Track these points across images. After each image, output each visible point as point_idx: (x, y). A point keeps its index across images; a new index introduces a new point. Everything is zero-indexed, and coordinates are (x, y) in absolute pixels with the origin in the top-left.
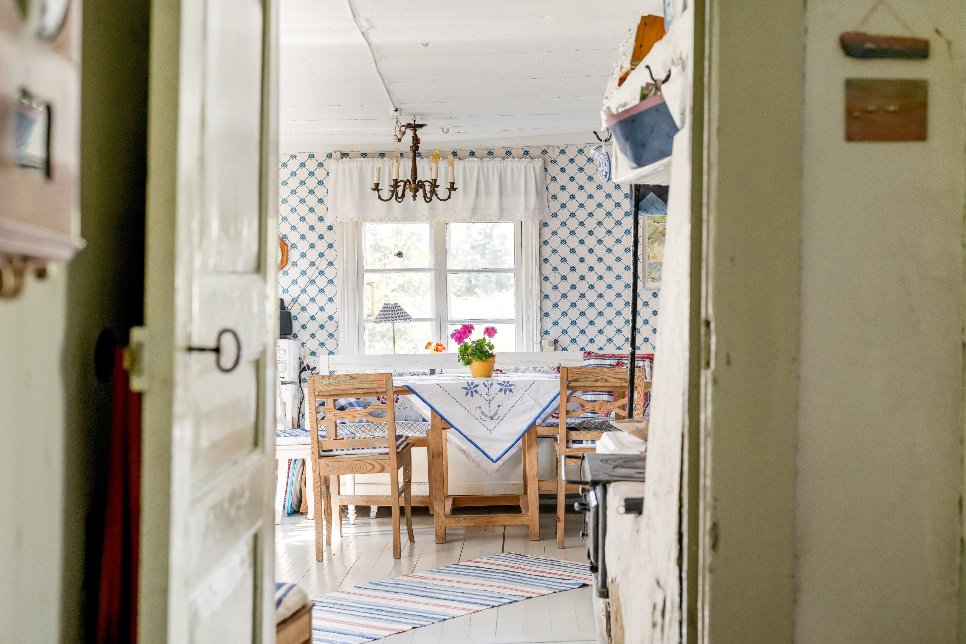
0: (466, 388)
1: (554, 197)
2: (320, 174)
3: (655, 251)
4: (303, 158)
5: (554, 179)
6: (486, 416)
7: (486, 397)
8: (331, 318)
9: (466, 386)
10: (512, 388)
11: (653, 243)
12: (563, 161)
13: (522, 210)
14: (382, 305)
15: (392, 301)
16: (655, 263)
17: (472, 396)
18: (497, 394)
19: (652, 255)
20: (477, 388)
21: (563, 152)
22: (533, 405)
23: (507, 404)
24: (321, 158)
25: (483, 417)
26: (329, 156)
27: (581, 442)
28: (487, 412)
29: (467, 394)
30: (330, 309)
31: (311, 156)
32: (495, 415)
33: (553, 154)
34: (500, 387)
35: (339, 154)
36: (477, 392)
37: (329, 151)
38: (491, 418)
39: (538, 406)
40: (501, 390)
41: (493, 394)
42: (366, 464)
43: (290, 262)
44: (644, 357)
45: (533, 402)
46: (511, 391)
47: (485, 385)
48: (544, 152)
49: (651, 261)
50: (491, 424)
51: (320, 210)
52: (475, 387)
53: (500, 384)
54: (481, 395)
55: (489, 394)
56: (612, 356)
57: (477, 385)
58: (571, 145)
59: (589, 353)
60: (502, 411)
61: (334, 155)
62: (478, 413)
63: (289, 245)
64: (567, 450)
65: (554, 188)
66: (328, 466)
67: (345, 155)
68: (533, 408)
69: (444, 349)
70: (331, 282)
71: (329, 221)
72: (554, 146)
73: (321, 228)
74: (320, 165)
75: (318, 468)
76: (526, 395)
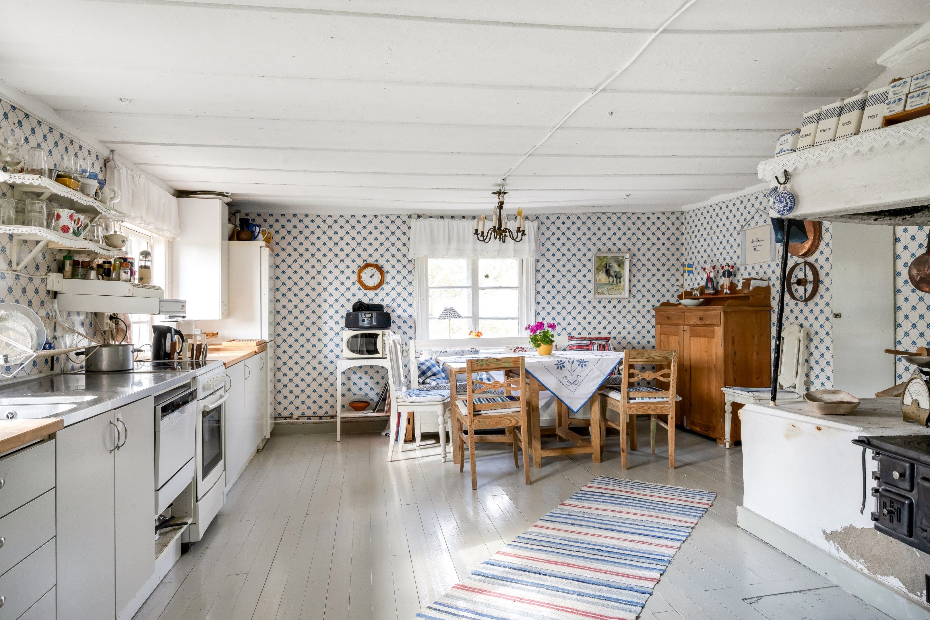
0: (557, 364)
1: (543, 244)
2: (404, 228)
3: (600, 277)
4: (393, 218)
5: (543, 234)
6: (570, 382)
7: (570, 370)
8: (410, 316)
9: (557, 363)
10: (586, 363)
11: (599, 272)
12: (548, 223)
13: (527, 252)
14: (444, 309)
15: (449, 306)
16: (600, 284)
17: (561, 369)
18: (577, 368)
19: (598, 279)
20: (564, 364)
21: (548, 218)
22: (599, 375)
23: (583, 374)
24: (404, 218)
25: (568, 383)
26: (410, 217)
27: (635, 399)
28: (570, 380)
29: (558, 368)
30: (410, 311)
31: (399, 217)
32: (575, 381)
33: (543, 219)
34: (579, 363)
35: (416, 216)
36: (564, 367)
37: (409, 214)
38: (573, 384)
39: (602, 375)
40: (579, 365)
41: (575, 368)
42: (506, 420)
43: (385, 282)
44: (605, 339)
45: (599, 372)
46: (585, 365)
47: (569, 362)
48: (537, 218)
49: (598, 283)
50: (572, 388)
51: (404, 250)
52: (563, 363)
53: (578, 361)
54: (567, 369)
55: (572, 368)
56: (586, 339)
57: (564, 362)
58: (553, 214)
59: (572, 337)
60: (580, 379)
61: (412, 216)
62: (564, 381)
63: (385, 271)
64: (628, 404)
65: (543, 239)
66: (480, 422)
67: (419, 217)
68: (599, 376)
69: (482, 335)
70: (410, 294)
71: (410, 256)
72: (543, 214)
73: (404, 261)
74: (404, 222)
75: (473, 423)
76: (595, 368)
